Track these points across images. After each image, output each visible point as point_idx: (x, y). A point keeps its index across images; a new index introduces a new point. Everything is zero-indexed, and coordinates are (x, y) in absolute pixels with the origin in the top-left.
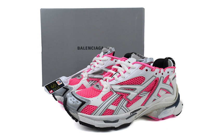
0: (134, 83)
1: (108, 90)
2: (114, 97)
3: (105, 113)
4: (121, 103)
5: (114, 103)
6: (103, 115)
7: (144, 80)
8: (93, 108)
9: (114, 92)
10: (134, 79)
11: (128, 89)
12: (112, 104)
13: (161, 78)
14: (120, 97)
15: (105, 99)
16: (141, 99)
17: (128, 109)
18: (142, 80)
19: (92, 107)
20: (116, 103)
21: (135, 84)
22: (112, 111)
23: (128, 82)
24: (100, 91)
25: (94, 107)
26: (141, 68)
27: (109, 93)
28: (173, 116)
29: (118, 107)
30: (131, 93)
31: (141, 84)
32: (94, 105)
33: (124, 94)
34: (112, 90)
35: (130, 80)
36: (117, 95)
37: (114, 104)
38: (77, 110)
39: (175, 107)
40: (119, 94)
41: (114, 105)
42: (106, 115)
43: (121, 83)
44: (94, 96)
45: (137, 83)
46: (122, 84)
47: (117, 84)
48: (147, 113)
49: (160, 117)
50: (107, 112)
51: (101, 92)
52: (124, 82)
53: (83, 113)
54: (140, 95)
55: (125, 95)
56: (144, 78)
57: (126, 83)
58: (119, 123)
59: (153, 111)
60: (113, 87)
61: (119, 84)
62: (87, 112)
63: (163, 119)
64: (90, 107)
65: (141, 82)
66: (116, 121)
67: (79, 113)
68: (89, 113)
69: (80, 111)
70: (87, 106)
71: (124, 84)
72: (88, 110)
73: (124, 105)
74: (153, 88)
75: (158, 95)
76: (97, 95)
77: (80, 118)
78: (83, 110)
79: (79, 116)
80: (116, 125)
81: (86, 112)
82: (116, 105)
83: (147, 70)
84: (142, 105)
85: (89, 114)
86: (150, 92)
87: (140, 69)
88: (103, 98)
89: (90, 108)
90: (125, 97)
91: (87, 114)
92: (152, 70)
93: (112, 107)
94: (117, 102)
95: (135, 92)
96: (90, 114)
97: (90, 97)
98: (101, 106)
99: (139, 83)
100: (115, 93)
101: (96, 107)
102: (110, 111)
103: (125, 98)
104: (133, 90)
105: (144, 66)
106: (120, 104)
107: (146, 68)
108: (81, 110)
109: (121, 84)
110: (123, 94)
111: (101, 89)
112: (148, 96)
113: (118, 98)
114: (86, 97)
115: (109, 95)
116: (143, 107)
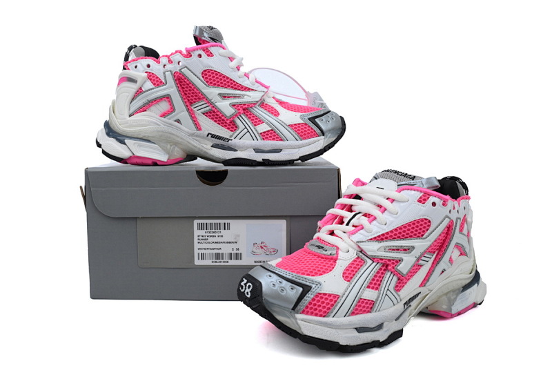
0: (408, 234)
1: (353, 255)
2: (369, 269)
3: (357, 309)
4: (385, 283)
5: (371, 283)
6: (353, 314)
7: (429, 226)
8: (331, 300)
9: (366, 258)
10: (409, 225)
11: (398, 249)
12: (368, 287)
13: (457, 221)
14: (381, 269)
15: (350, 276)
16: (420, 270)
17: (399, 296)
18: (424, 227)
19: (327, 296)
20: (375, 284)
21: (411, 236)
22: (370, 304)
23: (395, 232)
24: (333, 260)
25: (331, 298)
26: (422, 200)
27: (355, 261)
28: (475, 305)
29: (382, 292)
30: (403, 258)
31: (423, 235)
32: (331, 293)
33: (389, 260)
34: (361, 254)
35: (400, 228)
36: (374, 264)
37: (371, 286)
38: (294, 309)
39: (476, 285)
40: (380, 261)
41: (373, 288)
42: (358, 314)
43: (379, 236)
44: (324, 272)
45: (415, 235)
46: (382, 239)
47: (371, 239)
48: (429, 302)
49: (454, 310)
50: (360, 306)
51: (337, 261)
52: (387, 233)
53: (307, 313)
54: (421, 262)
55: (393, 263)
56: (430, 222)
57: (391, 236)
58: (386, 331)
59: (440, 297)
60: (364, 246)
61: (375, 238)
62: (317, 312)
63: (459, 314)
64: (322, 298)
65: (424, 231)
66: (380, 327)
67: (299, 316)
68: (321, 313)
69: (301, 311)
70: (317, 296)
71: (387, 238)
72: (319, 306)
73: (392, 288)
74: (443, 244)
75: (451, 261)
76: (329, 269)
77: (302, 327)
78: (307, 307)
79: (299, 322)
80: (381, 336)
81: (315, 312)
82: (377, 289)
83: (434, 204)
84: (422, 285)
85: (321, 316)
86: (438, 254)
87: (419, 201)
88: (347, 275)
89: (323, 300)
90: (393, 268)
91: (316, 315)
92: (444, 205)
93: (370, 294)
94: (378, 280)
95: (412, 256)
96: (324, 315)
97: (316, 273)
98: (347, 294)
99: (419, 233)
100: (369, 262)
101: (337, 297)
102: (367, 303)
103: (393, 270)
104: (406, 250)
105: (428, 196)
106: (384, 286)
107: (432, 199)
108: (303, 308)
109: (380, 238)
110: (388, 263)
111: (335, 252)
112: (433, 263)
113: (378, 273)
114: (308, 275)
115: (358, 267)
116: (424, 290)
